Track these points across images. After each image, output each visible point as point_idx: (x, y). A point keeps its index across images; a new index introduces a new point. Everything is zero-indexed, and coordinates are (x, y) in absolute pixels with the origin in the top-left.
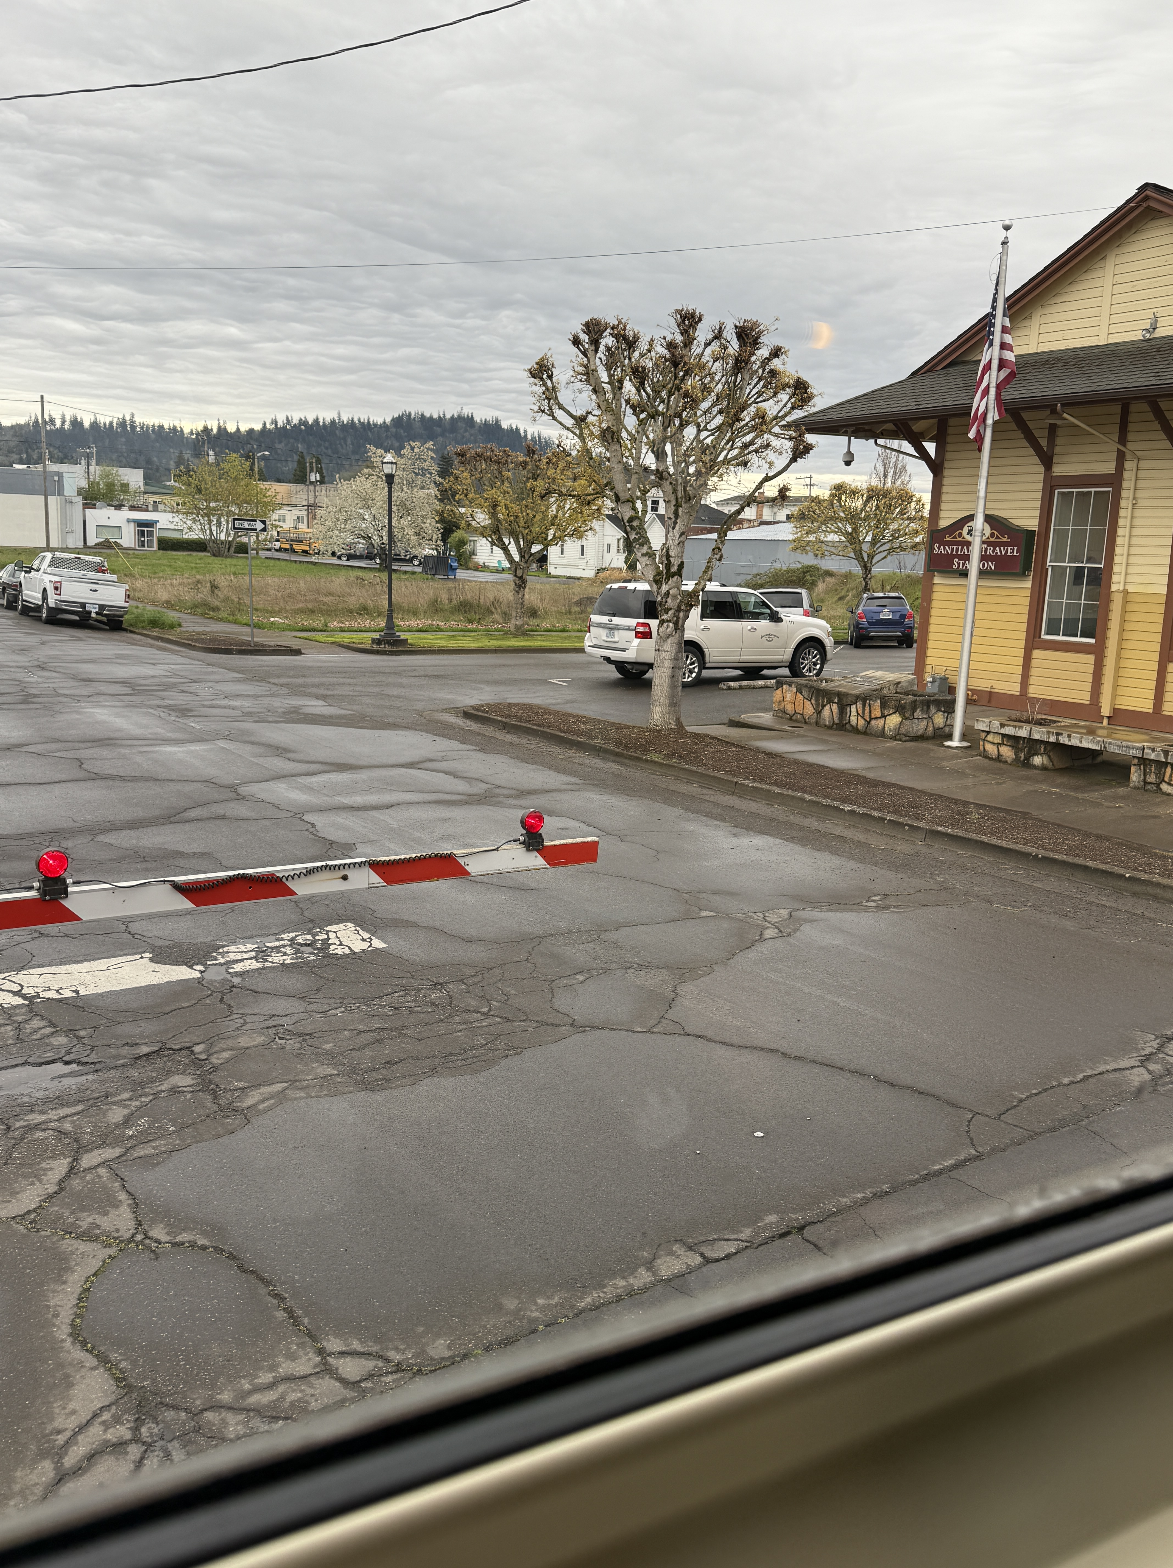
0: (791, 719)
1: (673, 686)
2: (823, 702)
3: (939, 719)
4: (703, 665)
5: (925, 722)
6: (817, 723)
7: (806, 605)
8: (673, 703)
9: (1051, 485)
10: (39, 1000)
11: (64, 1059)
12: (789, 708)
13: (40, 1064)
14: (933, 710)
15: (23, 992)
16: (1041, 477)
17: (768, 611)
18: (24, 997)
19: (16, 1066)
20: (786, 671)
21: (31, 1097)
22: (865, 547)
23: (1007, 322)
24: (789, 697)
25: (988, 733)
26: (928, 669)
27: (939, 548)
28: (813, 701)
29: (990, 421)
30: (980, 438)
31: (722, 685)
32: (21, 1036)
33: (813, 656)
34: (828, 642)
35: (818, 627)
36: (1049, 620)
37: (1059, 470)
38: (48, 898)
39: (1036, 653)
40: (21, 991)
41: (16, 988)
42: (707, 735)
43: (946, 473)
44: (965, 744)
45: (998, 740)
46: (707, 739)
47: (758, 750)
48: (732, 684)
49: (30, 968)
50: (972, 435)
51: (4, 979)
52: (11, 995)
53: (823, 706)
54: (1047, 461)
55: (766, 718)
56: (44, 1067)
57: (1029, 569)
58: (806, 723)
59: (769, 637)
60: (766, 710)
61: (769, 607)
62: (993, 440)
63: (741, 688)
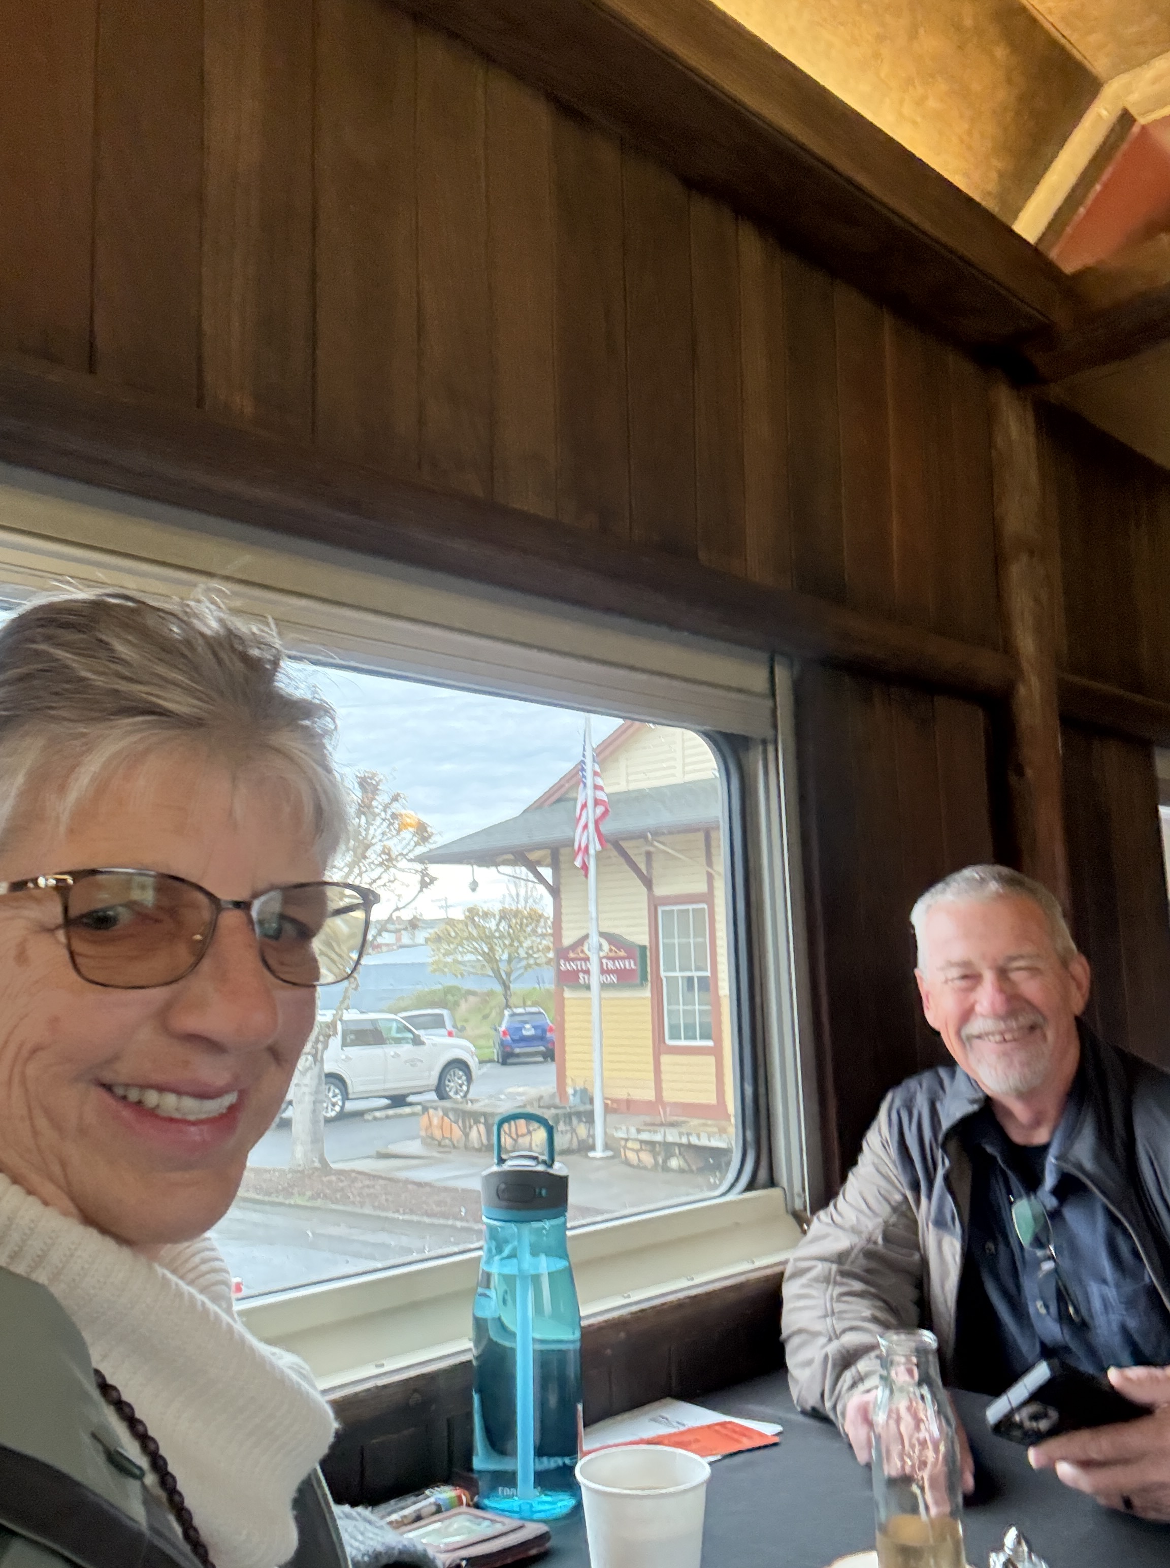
0: (440, 1145)
1: (315, 1122)
2: (470, 1123)
3: (582, 1130)
4: (346, 1097)
5: (569, 1136)
6: (466, 1147)
7: (449, 1026)
8: (316, 1140)
9: (654, 904)
12: (437, 1134)
14: (575, 1121)
16: (646, 898)
17: (410, 1036)
20: (433, 1096)
22: (503, 967)
23: (598, 769)
24: (435, 1121)
25: (627, 1140)
26: (569, 1081)
27: (565, 965)
28: (460, 1123)
29: (592, 851)
30: (585, 867)
31: (368, 1117)
33: (457, 1079)
34: (473, 1063)
35: (461, 1048)
36: (671, 1027)
37: (660, 890)
39: (665, 1059)
42: (353, 1171)
43: (563, 896)
44: (610, 1153)
45: (637, 1146)
46: (353, 1175)
47: (407, 1182)
48: (378, 1114)
50: (578, 863)
53: (470, 1127)
54: (648, 883)
55: (414, 1147)
57: (646, 979)
58: (454, 1147)
59: (413, 1062)
60: (413, 1138)
61: (410, 1031)
62: (597, 866)
63: (387, 1117)
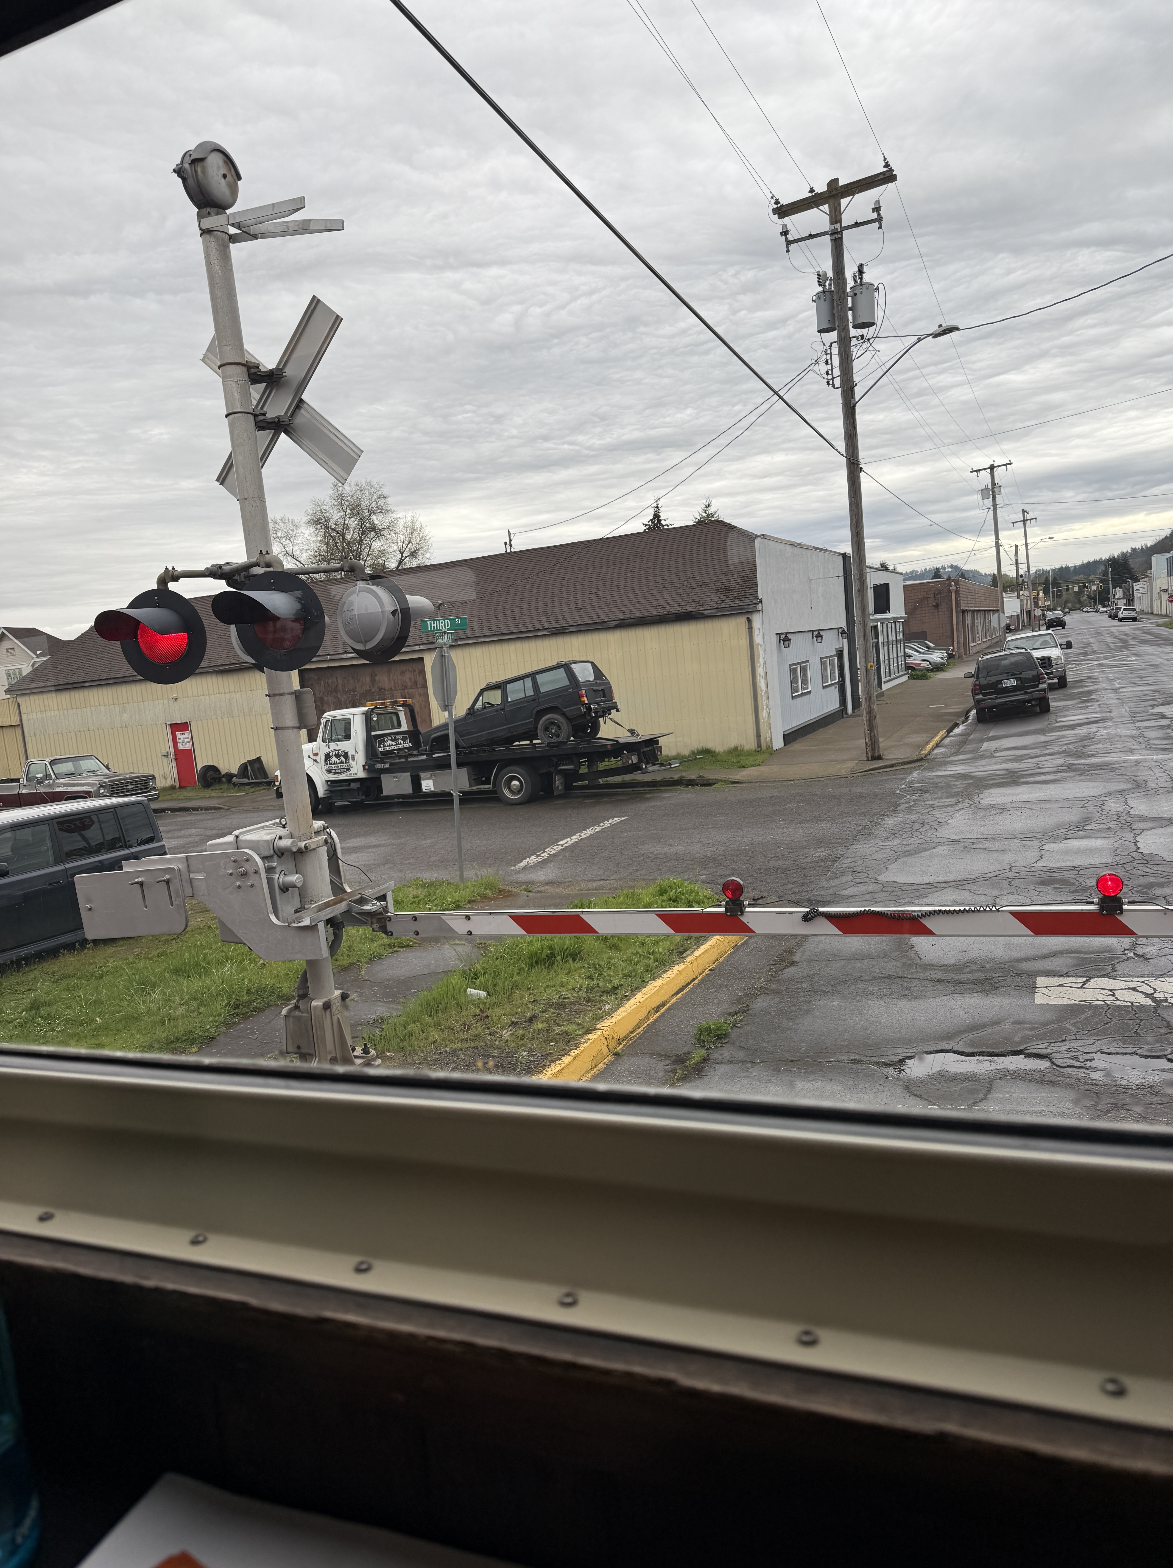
10: (1165, 1004)
11: (1168, 1056)
13: (1146, 1057)
15: (1155, 995)
18: (1154, 999)
19: (1126, 1054)
21: (1129, 1081)
32: (1138, 1031)
38: (1105, 912)
40: (1153, 994)
41: (1150, 991)
49: (1167, 976)
51: (1143, 982)
52: (1143, 996)
56: (1149, 1060)
